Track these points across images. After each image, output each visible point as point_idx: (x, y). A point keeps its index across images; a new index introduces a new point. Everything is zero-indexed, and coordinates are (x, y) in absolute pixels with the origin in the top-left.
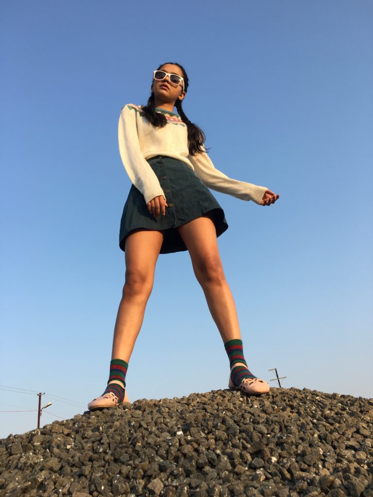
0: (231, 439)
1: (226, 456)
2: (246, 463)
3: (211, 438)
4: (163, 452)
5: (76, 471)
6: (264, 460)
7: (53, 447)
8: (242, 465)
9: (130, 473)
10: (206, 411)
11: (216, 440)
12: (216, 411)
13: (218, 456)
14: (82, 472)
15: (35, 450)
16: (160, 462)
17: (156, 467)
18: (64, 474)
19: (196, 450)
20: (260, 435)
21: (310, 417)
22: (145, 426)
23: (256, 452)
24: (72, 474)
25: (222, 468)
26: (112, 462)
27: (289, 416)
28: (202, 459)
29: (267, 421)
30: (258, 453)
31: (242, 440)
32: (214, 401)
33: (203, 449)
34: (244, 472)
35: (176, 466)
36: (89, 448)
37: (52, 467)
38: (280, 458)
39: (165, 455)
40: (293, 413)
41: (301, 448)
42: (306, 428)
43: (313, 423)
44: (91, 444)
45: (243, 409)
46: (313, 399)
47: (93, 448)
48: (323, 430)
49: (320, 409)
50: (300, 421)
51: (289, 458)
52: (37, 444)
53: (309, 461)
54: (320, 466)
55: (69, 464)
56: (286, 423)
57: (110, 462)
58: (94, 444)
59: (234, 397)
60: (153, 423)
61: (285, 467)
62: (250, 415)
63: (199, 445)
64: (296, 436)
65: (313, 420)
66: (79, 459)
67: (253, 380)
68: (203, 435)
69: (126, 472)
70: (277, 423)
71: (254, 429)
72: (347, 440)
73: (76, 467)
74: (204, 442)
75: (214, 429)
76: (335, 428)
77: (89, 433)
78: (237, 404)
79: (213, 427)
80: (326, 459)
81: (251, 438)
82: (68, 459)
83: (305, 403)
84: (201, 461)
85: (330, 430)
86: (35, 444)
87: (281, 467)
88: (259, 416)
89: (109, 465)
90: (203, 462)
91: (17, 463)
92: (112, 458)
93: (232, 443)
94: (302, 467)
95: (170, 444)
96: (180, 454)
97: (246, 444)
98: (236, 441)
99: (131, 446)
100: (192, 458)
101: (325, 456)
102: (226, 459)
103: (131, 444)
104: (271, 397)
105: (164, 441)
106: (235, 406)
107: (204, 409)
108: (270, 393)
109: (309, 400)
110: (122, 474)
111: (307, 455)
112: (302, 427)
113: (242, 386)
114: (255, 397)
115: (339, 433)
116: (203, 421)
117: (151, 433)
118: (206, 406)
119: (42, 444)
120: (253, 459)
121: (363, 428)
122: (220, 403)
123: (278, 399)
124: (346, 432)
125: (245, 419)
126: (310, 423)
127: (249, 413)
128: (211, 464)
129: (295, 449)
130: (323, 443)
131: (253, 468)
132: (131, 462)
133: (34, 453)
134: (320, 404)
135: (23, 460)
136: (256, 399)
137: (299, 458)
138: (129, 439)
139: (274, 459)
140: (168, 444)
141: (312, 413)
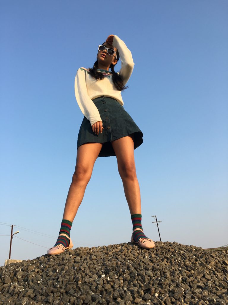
0: (133, 280)
1: (130, 292)
2: (141, 296)
3: (121, 279)
4: (93, 287)
5: (44, 298)
6: (151, 295)
7: (29, 281)
8: (138, 298)
9: (75, 302)
10: (118, 260)
11: (124, 280)
12: (124, 260)
13: (125, 291)
14: (47, 300)
15: (18, 282)
16: (92, 295)
17: (90, 298)
18: (37, 301)
19: (113, 287)
20: (149, 278)
21: (177, 265)
22: (83, 269)
23: (147, 290)
24: (42, 301)
25: (127, 300)
26: (65, 294)
27: (165, 265)
28: (116, 293)
29: (153, 268)
30: (148, 291)
31: (139, 281)
32: (122, 253)
33: (116, 286)
34: (140, 302)
35: (101, 298)
36: (51, 284)
37: (30, 295)
38: (160, 294)
39: (95, 290)
40: (168, 262)
41: (172, 287)
42: (175, 274)
43: (179, 270)
44: (52, 281)
45: (139, 259)
46: (179, 253)
47: (53, 283)
48: (184, 274)
49: (183, 260)
50: (172, 268)
51: (165, 294)
52: (19, 277)
53: (176, 297)
54: (183, 301)
55: (39, 294)
56: (164, 270)
57: (63, 293)
58: (54, 281)
59: (134, 250)
60: (88, 268)
61: (162, 300)
62: (143, 264)
63: (114, 284)
64: (169, 279)
65: (179, 268)
66: (46, 291)
67: (146, 240)
68: (117, 277)
69: (73, 301)
70: (159, 270)
71: (146, 274)
72: (198, 282)
73: (44, 296)
74: (117, 282)
75: (123, 273)
76: (191, 273)
77: (51, 273)
78: (136, 255)
79: (122, 272)
80: (186, 296)
81: (144, 280)
82: (39, 291)
83: (174, 255)
84: (115, 295)
85: (188, 275)
86: (18, 277)
87: (160, 300)
88: (148, 264)
89: (63, 296)
90: (117, 295)
91: (9, 290)
92: (65, 291)
93: (133, 283)
94: (172, 301)
95: (98, 283)
96: (103, 290)
97: (141, 284)
98: (136, 282)
99: (75, 283)
100: (110, 292)
101: (185, 293)
102: (129, 293)
103: (75, 281)
104: (155, 250)
105: (94, 281)
106: (135, 256)
107: (117, 258)
108: (155, 248)
109: (177, 253)
110: (71, 302)
111: (175, 293)
112: (173, 273)
113: (138, 243)
114: (146, 250)
115: (193, 277)
116: (116, 268)
117: (86, 275)
118: (118, 257)
119: (22, 277)
120: (145, 294)
121: (207, 274)
122: (126, 254)
123: (159, 252)
124: (198, 277)
125: (140, 266)
126: (177, 270)
127: (143, 262)
128: (121, 296)
129: (168, 288)
130: (184, 284)
131: (145, 300)
132: (76, 294)
133: (18, 283)
134: (183, 256)
135: (12, 288)
136: (146, 252)
137: (170, 294)
138: (74, 278)
139: (157, 295)
140: (97, 283)
141: (179, 263)
